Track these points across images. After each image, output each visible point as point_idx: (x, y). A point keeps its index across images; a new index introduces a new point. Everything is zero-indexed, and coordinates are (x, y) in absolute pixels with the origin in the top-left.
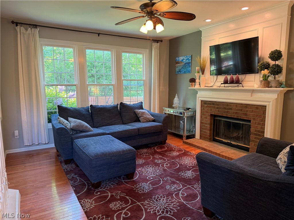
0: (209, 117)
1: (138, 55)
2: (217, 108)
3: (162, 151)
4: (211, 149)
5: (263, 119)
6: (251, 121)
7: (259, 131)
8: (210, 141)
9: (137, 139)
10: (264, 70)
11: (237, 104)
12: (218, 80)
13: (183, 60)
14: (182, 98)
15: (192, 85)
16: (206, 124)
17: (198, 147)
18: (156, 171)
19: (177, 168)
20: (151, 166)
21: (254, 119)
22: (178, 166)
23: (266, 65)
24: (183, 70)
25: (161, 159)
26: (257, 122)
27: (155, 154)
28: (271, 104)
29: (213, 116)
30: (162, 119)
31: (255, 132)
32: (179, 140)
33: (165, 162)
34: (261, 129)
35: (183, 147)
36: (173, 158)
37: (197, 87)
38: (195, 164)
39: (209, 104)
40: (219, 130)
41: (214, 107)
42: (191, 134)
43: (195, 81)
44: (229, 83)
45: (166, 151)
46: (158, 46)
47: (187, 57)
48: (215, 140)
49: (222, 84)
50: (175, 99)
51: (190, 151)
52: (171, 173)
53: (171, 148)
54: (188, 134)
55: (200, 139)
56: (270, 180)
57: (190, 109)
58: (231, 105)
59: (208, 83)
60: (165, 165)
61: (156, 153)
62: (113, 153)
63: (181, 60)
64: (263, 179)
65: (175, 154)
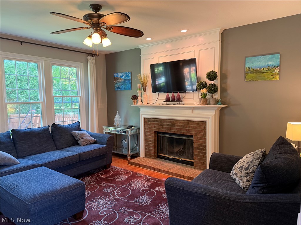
0: (153, 134)
1: (63, 67)
2: (161, 125)
3: (108, 177)
4: (158, 167)
5: (204, 134)
6: (193, 136)
7: (201, 146)
8: (155, 159)
9: (78, 167)
10: (203, 89)
11: (179, 121)
12: (160, 97)
13: (122, 76)
14: (123, 116)
15: (134, 102)
16: (150, 141)
17: (146, 167)
18: (107, 203)
19: (129, 195)
20: (100, 198)
21: (196, 134)
22: (131, 192)
23: (204, 84)
24: (123, 87)
25: (109, 186)
26: (198, 137)
27: (101, 182)
28: (210, 119)
29: (157, 133)
30: (106, 140)
31: (198, 147)
32: (123, 160)
33: (115, 190)
34: (203, 143)
35: (130, 168)
36: (123, 183)
37: (139, 104)
38: (147, 187)
39: (152, 121)
40: (162, 146)
41: (158, 124)
42: (135, 152)
43: (137, 98)
44: (170, 100)
45: (113, 176)
46: (94, 61)
47: (126, 73)
48: (160, 157)
49: (164, 101)
50: (116, 116)
51: (138, 172)
52: (125, 202)
53: (117, 171)
54: (132, 153)
55: (145, 157)
56: (247, 201)
57: (133, 126)
58: (174, 122)
59: (150, 101)
60: (115, 193)
61: (101, 180)
62: (57, 192)
63: (120, 76)
64: (240, 201)
65: (123, 178)
